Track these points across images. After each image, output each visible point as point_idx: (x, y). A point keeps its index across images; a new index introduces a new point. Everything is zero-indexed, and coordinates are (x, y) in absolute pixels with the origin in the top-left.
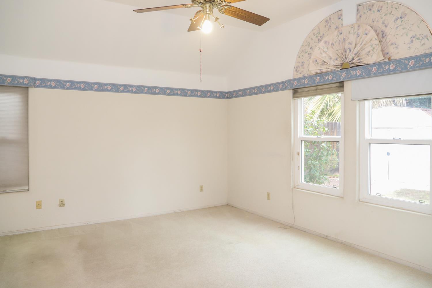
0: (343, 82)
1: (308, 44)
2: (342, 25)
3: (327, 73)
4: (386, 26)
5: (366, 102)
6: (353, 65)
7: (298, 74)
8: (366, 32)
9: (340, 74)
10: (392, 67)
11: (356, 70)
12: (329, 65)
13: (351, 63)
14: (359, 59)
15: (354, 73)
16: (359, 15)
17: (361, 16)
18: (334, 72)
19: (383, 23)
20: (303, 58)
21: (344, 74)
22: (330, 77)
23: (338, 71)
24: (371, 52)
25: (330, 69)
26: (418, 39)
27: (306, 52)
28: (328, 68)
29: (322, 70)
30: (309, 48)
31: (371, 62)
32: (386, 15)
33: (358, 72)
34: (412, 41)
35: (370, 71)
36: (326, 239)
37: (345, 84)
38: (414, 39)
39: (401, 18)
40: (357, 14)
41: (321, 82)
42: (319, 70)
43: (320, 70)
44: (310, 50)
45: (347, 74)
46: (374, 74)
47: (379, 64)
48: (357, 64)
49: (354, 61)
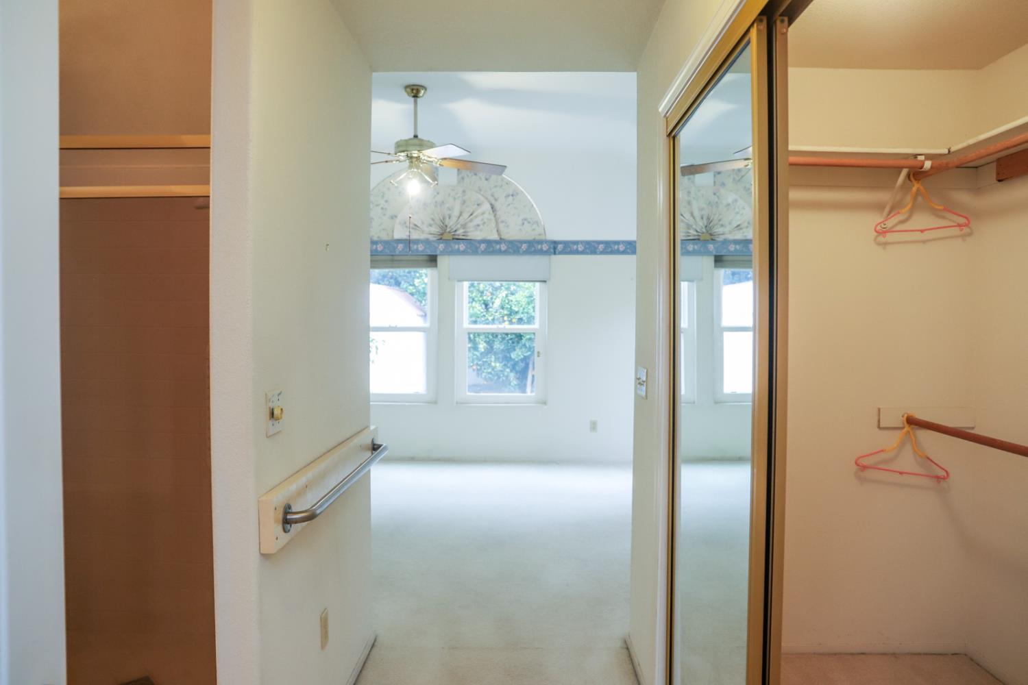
0: (436, 255)
1: (382, 194)
3: (417, 242)
4: (496, 200)
6: (457, 237)
8: (479, 202)
9: (436, 245)
10: (503, 247)
11: (459, 244)
12: (423, 232)
13: (454, 235)
14: (464, 232)
15: (457, 247)
16: (460, 176)
17: (463, 178)
18: (427, 241)
19: (492, 196)
21: (441, 247)
22: (421, 247)
23: (433, 241)
24: (481, 226)
25: (423, 237)
26: (529, 222)
27: (377, 205)
28: (421, 236)
29: (410, 237)
31: (479, 238)
32: (496, 186)
33: (462, 247)
34: (523, 224)
35: (477, 248)
37: (440, 259)
38: (526, 222)
39: (512, 195)
40: (458, 175)
42: (406, 235)
43: (408, 236)
45: (445, 247)
46: (482, 252)
47: (489, 242)
48: (461, 237)
49: (458, 233)
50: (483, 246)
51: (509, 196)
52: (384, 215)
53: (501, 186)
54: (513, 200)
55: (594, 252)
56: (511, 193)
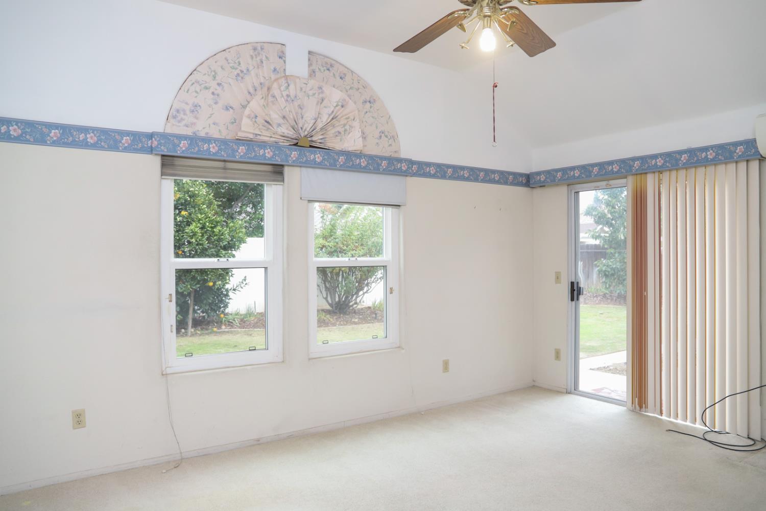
0: (282, 166)
1: (213, 73)
2: (285, 70)
3: (263, 145)
5: (317, 205)
6: (314, 144)
7: (179, 126)
9: (288, 152)
11: (315, 153)
13: (310, 141)
14: (322, 139)
15: (312, 157)
16: (312, 68)
17: (314, 72)
18: (276, 146)
20: (196, 97)
21: (294, 154)
22: (268, 152)
23: (284, 147)
25: (273, 139)
26: (386, 136)
27: (206, 88)
28: (271, 137)
29: (259, 137)
30: (215, 82)
31: (338, 148)
32: (351, 88)
33: (318, 157)
34: (381, 137)
35: (335, 161)
36: (259, 444)
37: (287, 170)
38: (383, 135)
40: (309, 66)
41: (249, 158)
42: (254, 134)
43: (256, 136)
44: (217, 87)
45: (299, 155)
46: (341, 166)
47: (348, 154)
48: (318, 145)
49: (314, 139)
50: (342, 159)
51: (366, 102)
52: (216, 103)
53: (358, 89)
54: (371, 107)
55: (443, 177)
56: (368, 99)
